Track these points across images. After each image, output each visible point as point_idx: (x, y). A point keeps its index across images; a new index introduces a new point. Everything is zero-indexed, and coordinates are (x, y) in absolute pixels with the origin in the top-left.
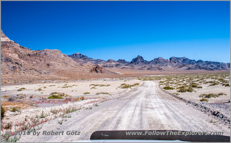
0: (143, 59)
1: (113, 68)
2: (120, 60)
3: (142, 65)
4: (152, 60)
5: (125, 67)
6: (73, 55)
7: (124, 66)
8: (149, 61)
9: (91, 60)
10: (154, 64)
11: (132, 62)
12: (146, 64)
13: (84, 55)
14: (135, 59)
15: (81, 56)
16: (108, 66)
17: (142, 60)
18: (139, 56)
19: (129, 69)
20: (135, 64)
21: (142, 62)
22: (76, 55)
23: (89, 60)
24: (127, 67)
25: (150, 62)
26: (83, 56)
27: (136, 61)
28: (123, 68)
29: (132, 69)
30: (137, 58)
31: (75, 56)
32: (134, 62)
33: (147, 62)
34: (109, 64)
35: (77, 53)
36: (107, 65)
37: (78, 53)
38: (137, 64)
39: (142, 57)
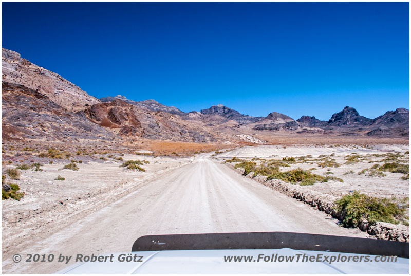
0: (357, 114)
1: (277, 133)
2: (306, 118)
3: (354, 127)
4: (381, 117)
5: (309, 129)
6: (211, 108)
7: (305, 128)
8: (373, 119)
9: (245, 117)
10: (386, 124)
11: (330, 121)
12: (365, 124)
13: (232, 109)
14: (338, 114)
15: (226, 110)
16: (267, 126)
17: (355, 117)
18: (347, 107)
19: (318, 134)
20: (338, 125)
21: (356, 120)
22: (216, 108)
23: (240, 118)
24: (312, 129)
25: (375, 120)
26: (230, 111)
27: (340, 118)
28: (304, 131)
29: (325, 133)
30: (342, 113)
31: (213, 111)
32: (335, 121)
33: (368, 120)
34: (269, 122)
35: (218, 106)
36: (265, 125)
37: (221, 106)
38: (343, 125)
39: (354, 111)
